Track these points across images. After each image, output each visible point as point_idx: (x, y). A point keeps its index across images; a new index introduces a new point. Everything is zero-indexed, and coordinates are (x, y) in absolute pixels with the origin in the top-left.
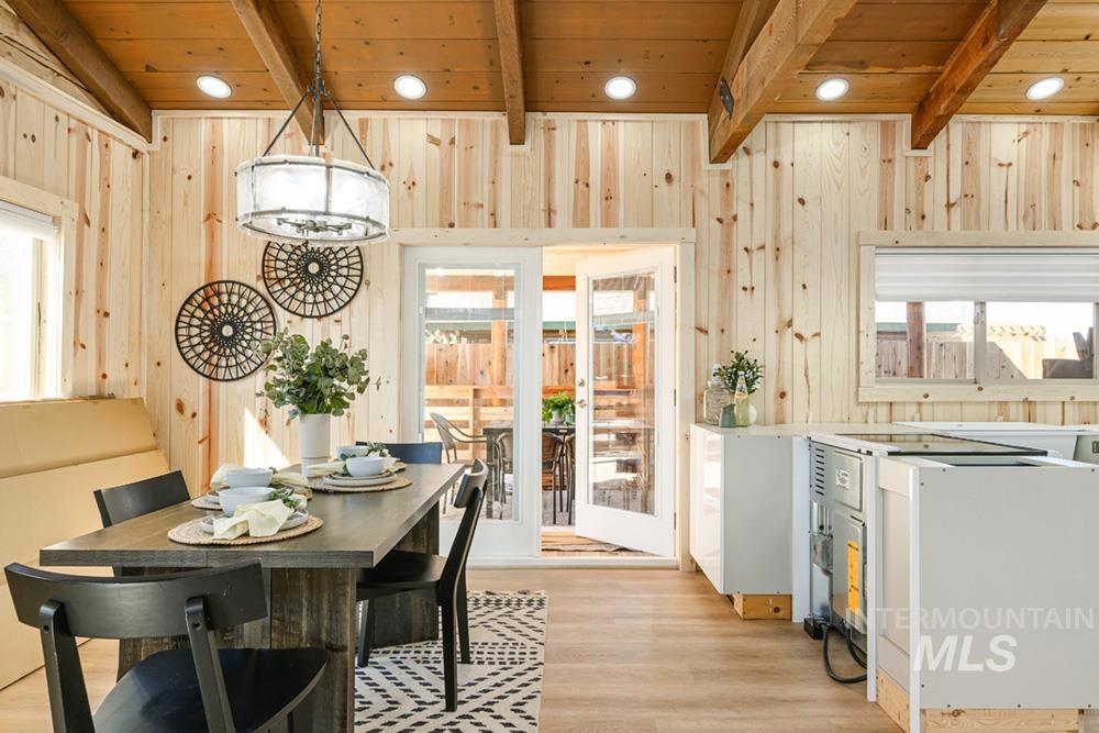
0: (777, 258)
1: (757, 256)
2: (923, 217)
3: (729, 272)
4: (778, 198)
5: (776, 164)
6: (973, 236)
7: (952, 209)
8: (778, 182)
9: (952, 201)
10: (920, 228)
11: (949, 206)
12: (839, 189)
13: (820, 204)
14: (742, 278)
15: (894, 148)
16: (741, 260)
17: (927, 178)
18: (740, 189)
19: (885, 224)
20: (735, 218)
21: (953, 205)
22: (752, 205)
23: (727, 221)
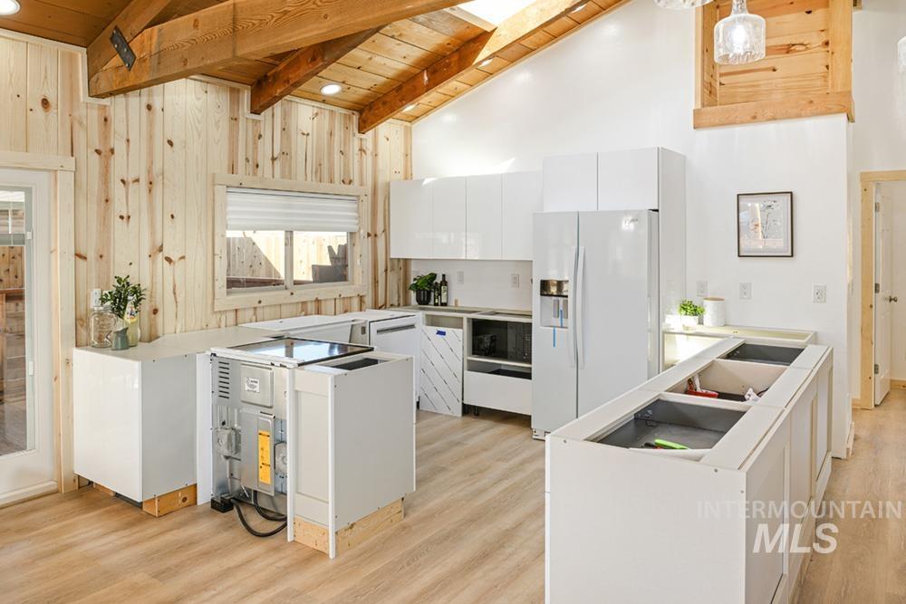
0: (150, 191)
1: (132, 187)
2: (257, 166)
3: (107, 201)
4: (151, 138)
5: (149, 107)
6: (287, 183)
7: (275, 162)
8: (151, 124)
9: (275, 156)
10: (255, 174)
11: (273, 159)
12: (199, 135)
13: (185, 147)
14: (119, 207)
15: (238, 110)
16: (118, 191)
17: (260, 136)
18: (118, 125)
19: (233, 170)
20: (112, 151)
21: (276, 159)
22: (128, 141)
23: (105, 153)
